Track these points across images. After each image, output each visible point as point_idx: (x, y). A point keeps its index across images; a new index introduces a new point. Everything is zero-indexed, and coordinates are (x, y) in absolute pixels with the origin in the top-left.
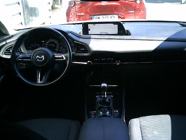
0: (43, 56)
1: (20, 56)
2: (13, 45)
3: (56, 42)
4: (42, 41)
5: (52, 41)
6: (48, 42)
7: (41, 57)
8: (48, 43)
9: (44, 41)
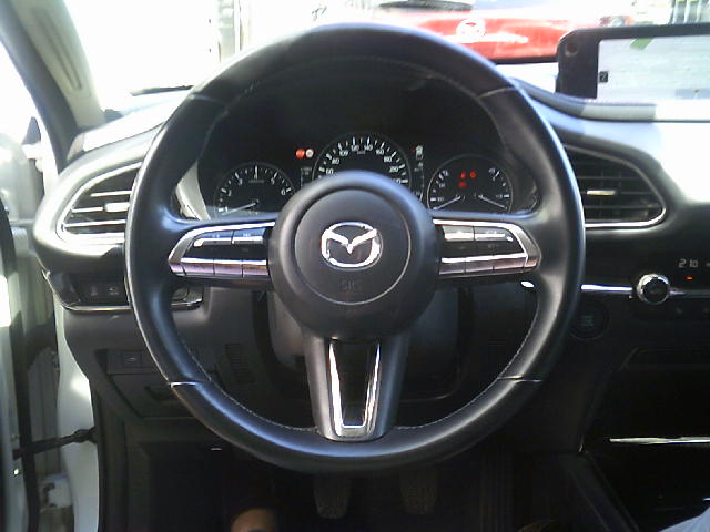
0: (373, 233)
1: (196, 238)
2: (142, 160)
3: (386, 159)
4: (300, 153)
5: (362, 148)
6: (334, 156)
7: (358, 240)
8: (334, 161)
9: (310, 153)
